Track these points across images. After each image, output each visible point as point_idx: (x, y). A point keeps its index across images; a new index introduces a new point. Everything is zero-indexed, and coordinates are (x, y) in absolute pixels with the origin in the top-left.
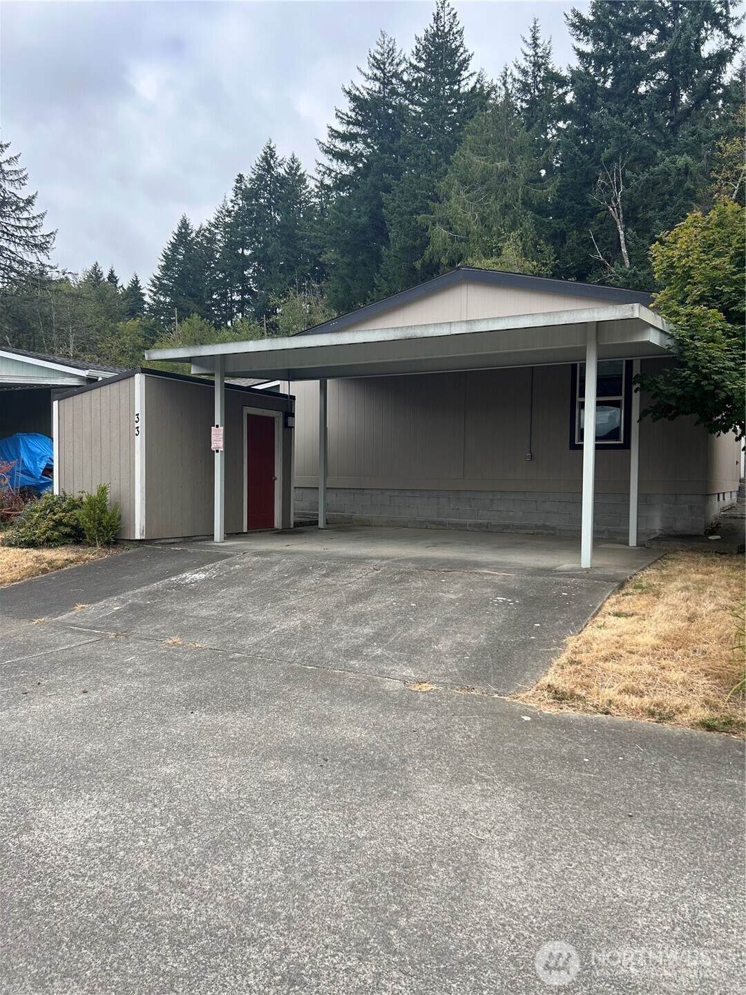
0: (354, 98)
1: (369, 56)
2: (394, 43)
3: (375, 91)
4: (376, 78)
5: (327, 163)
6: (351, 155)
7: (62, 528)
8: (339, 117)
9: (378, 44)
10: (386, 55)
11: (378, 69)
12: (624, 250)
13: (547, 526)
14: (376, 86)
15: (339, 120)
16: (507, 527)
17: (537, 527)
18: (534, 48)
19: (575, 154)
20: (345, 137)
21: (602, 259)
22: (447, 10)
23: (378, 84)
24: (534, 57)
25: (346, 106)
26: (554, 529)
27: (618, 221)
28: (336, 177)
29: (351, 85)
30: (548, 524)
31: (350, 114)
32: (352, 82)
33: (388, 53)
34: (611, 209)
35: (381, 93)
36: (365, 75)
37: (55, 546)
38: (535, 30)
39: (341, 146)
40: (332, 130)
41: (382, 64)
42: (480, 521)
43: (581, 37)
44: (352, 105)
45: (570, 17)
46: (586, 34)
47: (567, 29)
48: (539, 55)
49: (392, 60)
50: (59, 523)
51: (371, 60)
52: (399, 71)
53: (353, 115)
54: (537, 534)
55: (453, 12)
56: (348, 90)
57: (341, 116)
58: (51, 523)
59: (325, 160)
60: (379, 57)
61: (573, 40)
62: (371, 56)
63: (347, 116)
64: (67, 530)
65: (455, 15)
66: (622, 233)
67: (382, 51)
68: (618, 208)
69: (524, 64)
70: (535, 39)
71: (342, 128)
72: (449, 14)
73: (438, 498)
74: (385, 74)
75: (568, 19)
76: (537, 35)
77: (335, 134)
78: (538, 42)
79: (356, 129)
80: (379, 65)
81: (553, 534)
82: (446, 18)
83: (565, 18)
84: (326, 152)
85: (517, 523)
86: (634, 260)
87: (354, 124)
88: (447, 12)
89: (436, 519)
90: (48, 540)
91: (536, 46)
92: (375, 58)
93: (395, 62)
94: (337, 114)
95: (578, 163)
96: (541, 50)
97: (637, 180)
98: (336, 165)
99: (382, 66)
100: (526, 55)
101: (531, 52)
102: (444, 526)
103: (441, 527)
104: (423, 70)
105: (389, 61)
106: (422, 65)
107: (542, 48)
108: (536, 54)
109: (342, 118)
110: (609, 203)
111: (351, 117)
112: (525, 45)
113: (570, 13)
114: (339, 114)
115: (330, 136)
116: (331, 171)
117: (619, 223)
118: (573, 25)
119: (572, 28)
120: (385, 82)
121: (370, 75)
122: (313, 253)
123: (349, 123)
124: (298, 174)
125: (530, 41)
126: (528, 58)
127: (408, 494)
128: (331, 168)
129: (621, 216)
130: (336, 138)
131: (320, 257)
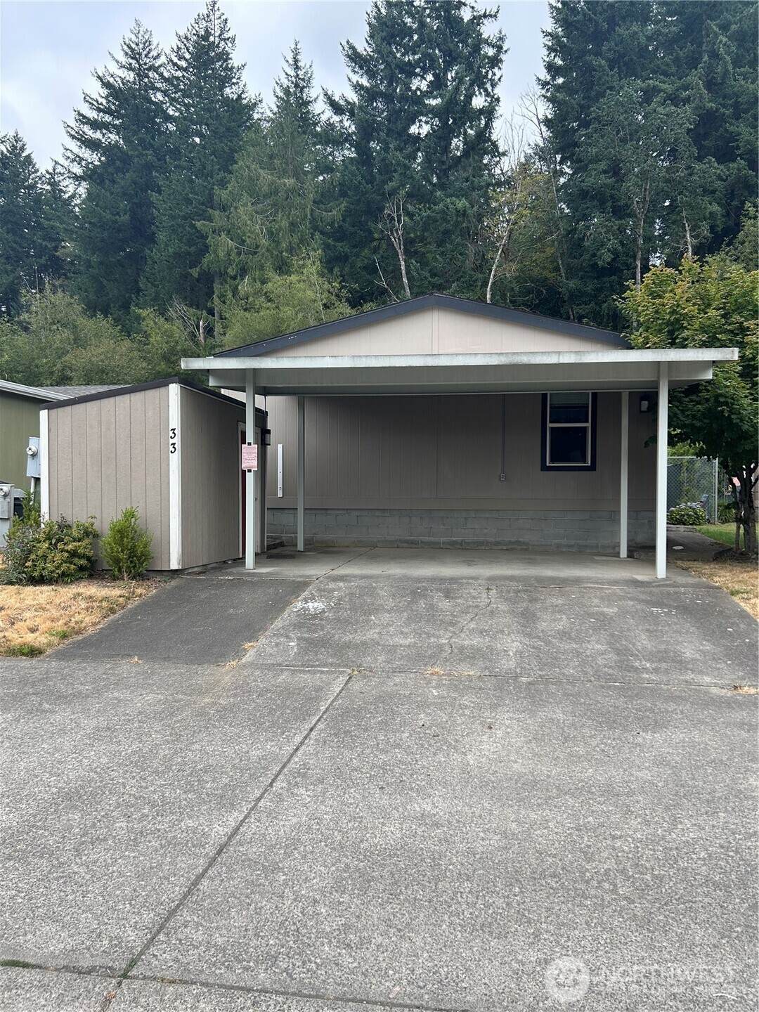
0: (107, 85)
1: (123, 43)
2: (151, 35)
3: (129, 81)
4: (130, 68)
5: (76, 150)
6: (104, 145)
7: (76, 560)
8: (87, 101)
9: (132, 32)
10: (141, 46)
11: (132, 58)
12: (405, 280)
13: (520, 542)
14: (131, 76)
15: (87, 104)
16: (482, 544)
17: (510, 542)
18: (295, 69)
19: (359, 182)
20: (95, 125)
21: (386, 286)
22: (218, 14)
23: (132, 74)
24: (295, 78)
25: (97, 91)
26: (527, 544)
27: (399, 251)
28: (87, 167)
29: (104, 70)
30: (521, 539)
31: (100, 100)
32: (105, 67)
33: (144, 44)
34: (393, 240)
35: (135, 84)
36: (117, 62)
37: (72, 581)
38: (296, 52)
39: (89, 132)
40: (80, 114)
41: (137, 54)
42: (454, 539)
43: (356, 70)
44: (104, 92)
45: (346, 48)
46: (361, 68)
47: (343, 59)
48: (300, 77)
49: (149, 53)
50: (74, 554)
51: (125, 48)
52: (157, 65)
53: (104, 102)
54: (512, 549)
55: (223, 17)
56: (101, 75)
57: (90, 100)
58: (66, 555)
59: (74, 146)
60: (133, 46)
61: (349, 71)
62: (125, 44)
63: (97, 102)
64: (83, 562)
65: (226, 21)
66: (403, 263)
67: (137, 41)
68: (399, 239)
69: (286, 83)
70: (296, 61)
71: (92, 114)
72: (220, 18)
73: (410, 517)
74: (140, 65)
75: (344, 49)
76: (298, 57)
77: (83, 119)
78: (299, 64)
79: (107, 118)
80: (134, 55)
81: (526, 549)
82: (217, 22)
83: (342, 48)
84: (73, 137)
85: (491, 539)
86: (415, 290)
87: (104, 112)
88: (217, 16)
89: (408, 538)
90: (63, 574)
91: (297, 68)
92: (129, 47)
93: (151, 55)
94: (85, 98)
95: (362, 191)
96: (302, 73)
97: (419, 215)
98: (86, 154)
99: (138, 56)
100: (287, 74)
101: (292, 73)
102: (416, 544)
103: (414, 546)
104: (185, 70)
105: (145, 52)
106: (183, 64)
107: (304, 71)
108: (298, 75)
109: (90, 103)
110: (392, 234)
111: (101, 104)
112: (286, 64)
113: (346, 44)
114: (88, 98)
115: (76, 120)
116: (81, 159)
117: (400, 254)
118: (348, 56)
119: (348, 59)
120: (141, 74)
121: (124, 63)
122: (46, 246)
123: (99, 110)
124: (24, 155)
125: (291, 62)
126: (290, 78)
127: (377, 513)
128: (81, 156)
129: (402, 247)
130: (84, 123)
131: (57, 251)
